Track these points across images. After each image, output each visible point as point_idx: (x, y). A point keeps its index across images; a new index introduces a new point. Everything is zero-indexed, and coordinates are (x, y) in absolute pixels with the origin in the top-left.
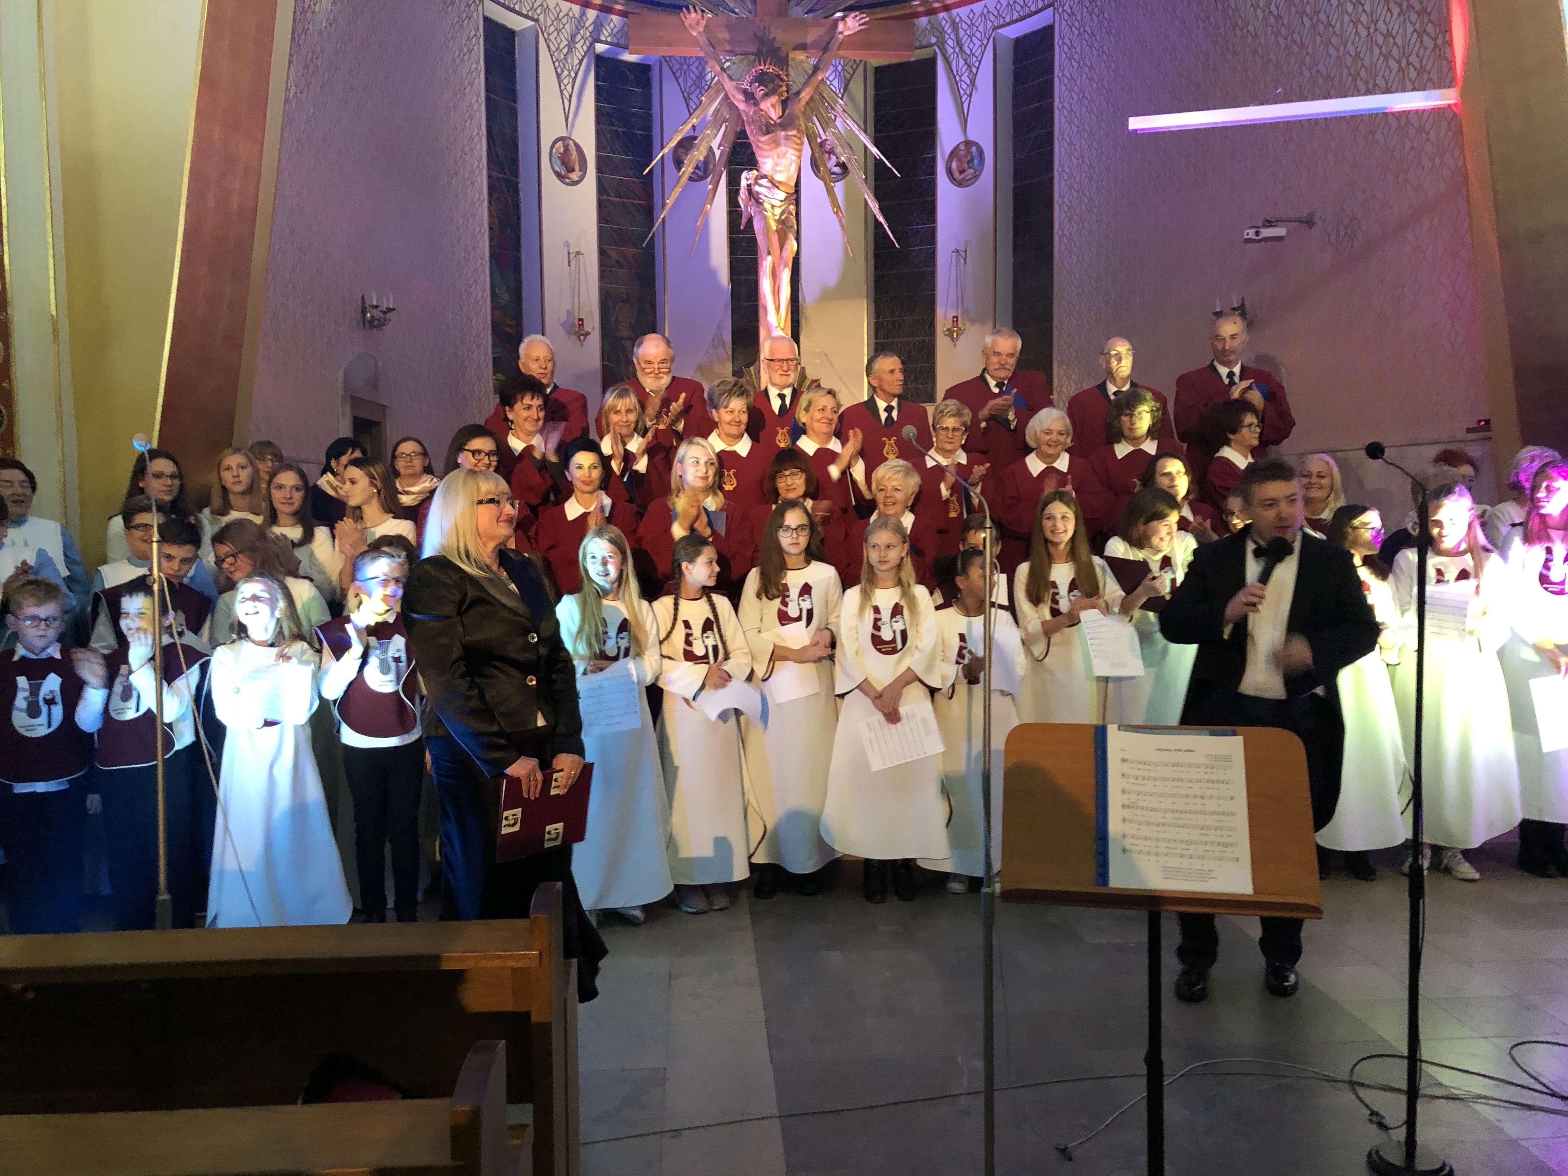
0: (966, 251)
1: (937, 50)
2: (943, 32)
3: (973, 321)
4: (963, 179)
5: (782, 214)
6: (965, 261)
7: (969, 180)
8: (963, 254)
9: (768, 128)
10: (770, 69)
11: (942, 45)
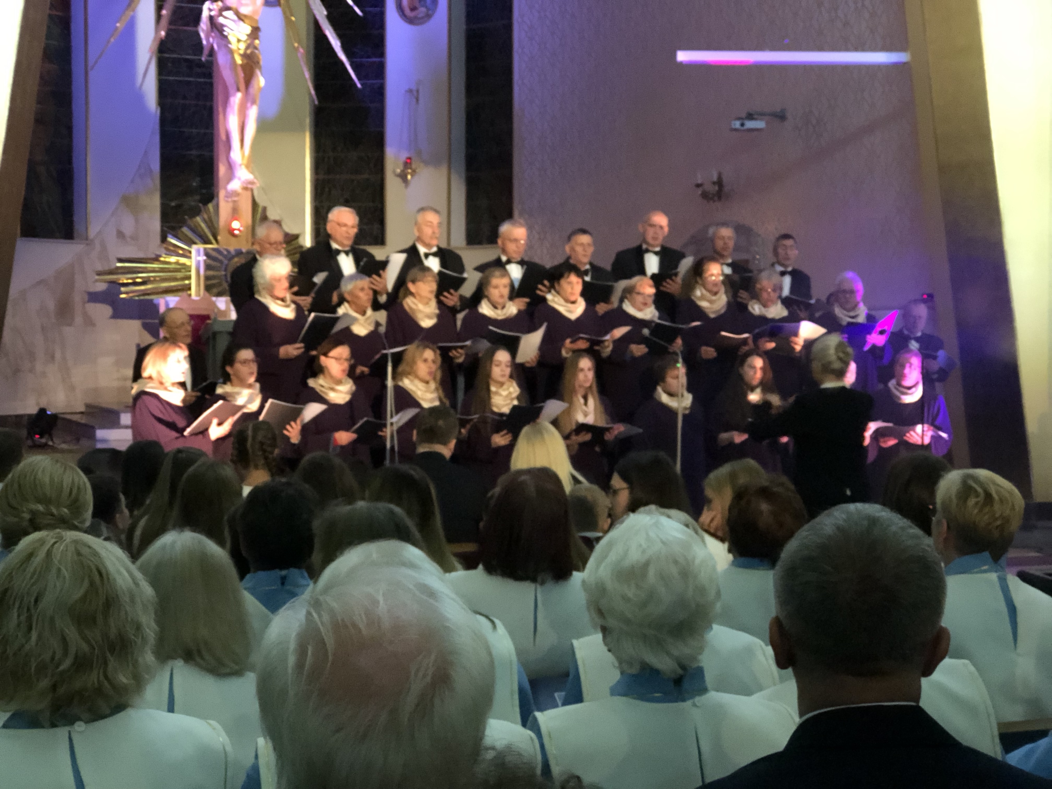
0: (418, 91)
4: (416, 18)
5: (247, 48)
6: (417, 100)
7: (422, 18)
8: (415, 93)
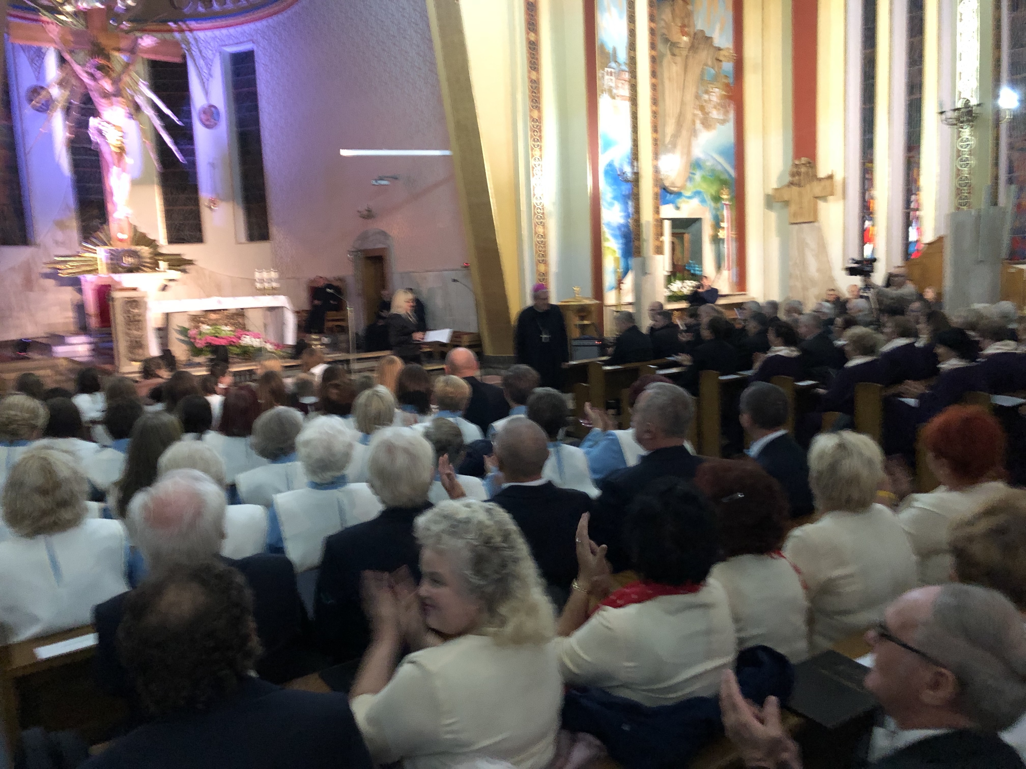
0: (214, 163)
1: (186, 52)
2: (188, 43)
3: (222, 200)
4: (209, 125)
6: (214, 168)
7: (213, 125)
8: (213, 165)
9: (106, 95)
10: (102, 62)
11: (189, 50)
